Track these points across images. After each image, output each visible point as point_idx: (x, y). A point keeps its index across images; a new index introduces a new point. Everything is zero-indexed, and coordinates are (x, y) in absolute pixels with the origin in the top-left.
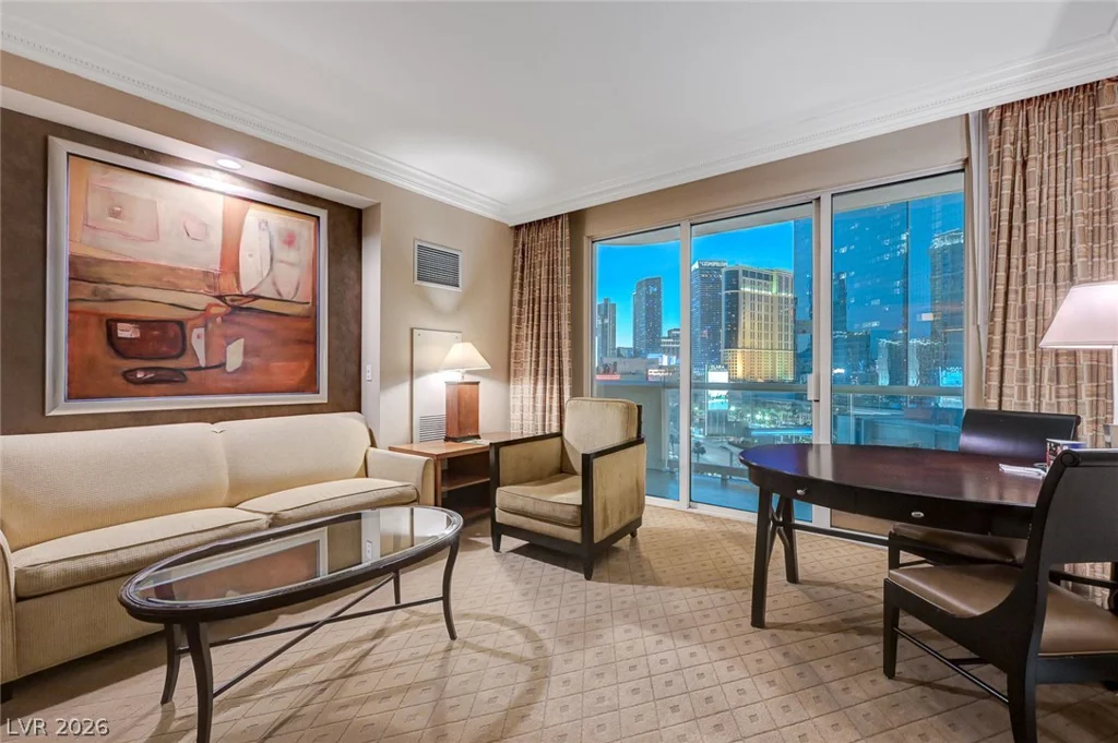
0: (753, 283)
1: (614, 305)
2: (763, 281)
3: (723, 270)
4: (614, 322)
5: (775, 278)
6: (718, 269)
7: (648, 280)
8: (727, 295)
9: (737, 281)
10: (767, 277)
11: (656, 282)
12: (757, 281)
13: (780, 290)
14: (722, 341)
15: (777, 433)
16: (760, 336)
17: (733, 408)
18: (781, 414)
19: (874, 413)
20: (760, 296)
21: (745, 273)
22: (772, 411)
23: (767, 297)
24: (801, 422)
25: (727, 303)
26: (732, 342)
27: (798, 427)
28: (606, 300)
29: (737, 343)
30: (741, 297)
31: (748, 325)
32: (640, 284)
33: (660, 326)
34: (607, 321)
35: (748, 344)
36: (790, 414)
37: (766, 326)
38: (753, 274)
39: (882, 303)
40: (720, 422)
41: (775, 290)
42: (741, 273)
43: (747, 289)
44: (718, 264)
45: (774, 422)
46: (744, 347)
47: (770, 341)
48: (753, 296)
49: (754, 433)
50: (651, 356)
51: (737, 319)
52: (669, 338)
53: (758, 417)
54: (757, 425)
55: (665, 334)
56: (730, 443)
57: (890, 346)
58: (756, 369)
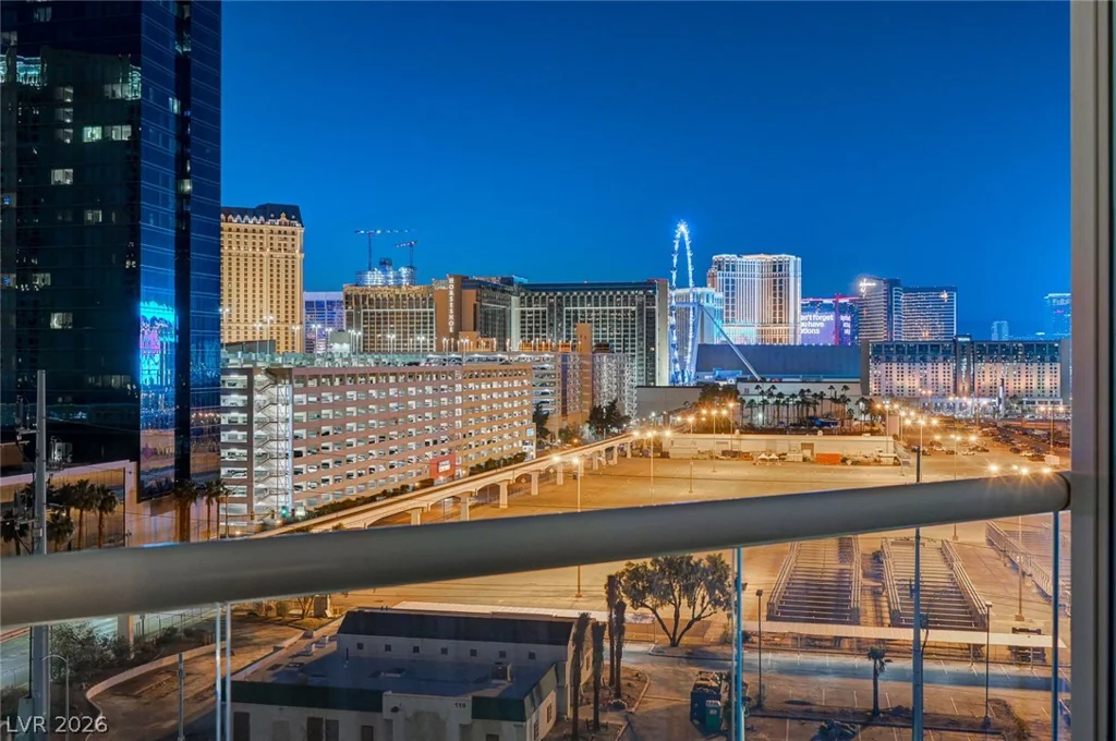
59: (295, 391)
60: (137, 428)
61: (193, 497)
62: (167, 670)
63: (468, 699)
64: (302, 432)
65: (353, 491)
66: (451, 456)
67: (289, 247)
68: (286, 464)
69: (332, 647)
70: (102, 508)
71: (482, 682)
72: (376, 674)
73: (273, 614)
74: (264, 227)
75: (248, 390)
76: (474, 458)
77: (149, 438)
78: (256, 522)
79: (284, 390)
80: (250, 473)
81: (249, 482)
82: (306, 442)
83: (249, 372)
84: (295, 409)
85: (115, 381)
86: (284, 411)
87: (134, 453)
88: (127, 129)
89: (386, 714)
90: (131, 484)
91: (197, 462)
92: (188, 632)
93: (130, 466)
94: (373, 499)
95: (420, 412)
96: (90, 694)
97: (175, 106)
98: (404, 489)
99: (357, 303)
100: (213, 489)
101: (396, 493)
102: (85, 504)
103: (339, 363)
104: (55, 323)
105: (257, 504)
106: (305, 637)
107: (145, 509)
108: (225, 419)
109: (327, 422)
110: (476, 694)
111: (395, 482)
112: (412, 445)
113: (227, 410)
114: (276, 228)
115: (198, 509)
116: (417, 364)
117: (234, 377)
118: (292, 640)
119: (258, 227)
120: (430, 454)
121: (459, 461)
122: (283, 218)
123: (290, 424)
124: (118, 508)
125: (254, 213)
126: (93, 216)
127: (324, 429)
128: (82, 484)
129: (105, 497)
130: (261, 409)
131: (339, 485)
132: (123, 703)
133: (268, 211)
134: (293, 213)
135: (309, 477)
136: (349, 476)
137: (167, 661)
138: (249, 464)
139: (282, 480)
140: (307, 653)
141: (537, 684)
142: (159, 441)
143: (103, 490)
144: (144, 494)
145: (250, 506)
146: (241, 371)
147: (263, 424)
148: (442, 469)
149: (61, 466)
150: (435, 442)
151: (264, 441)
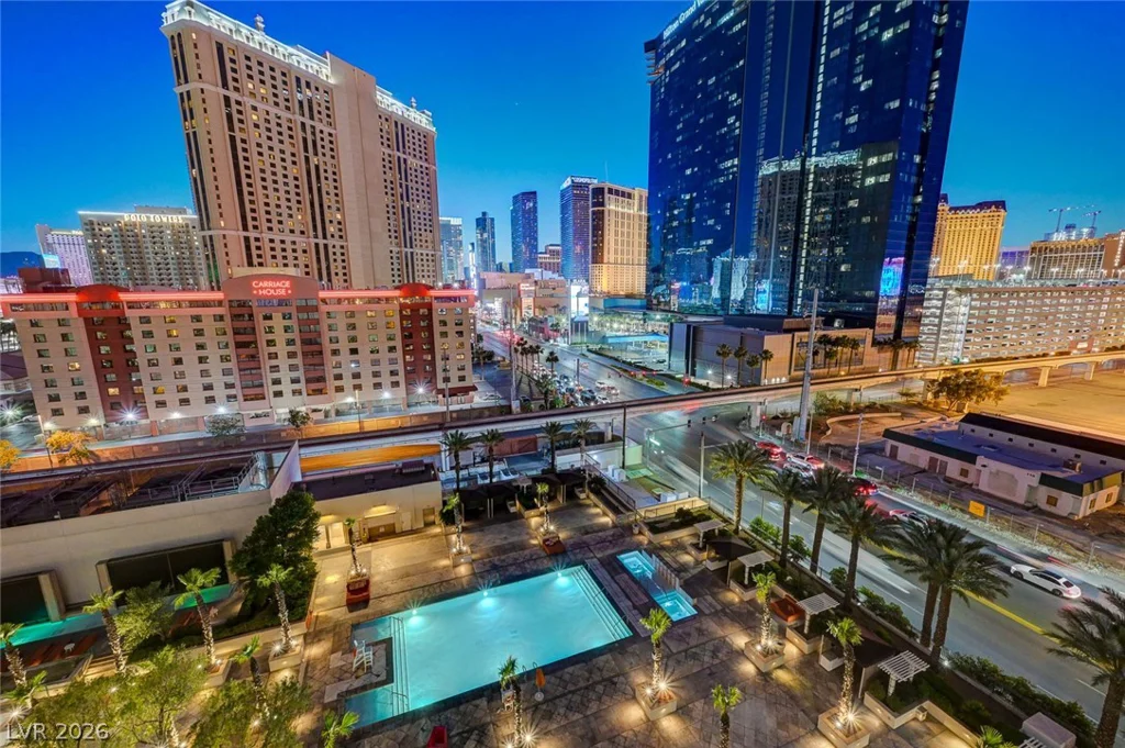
0: (617, 201)
1: (492, 220)
2: (626, 200)
3: (591, 187)
4: (493, 237)
5: (637, 197)
6: (587, 185)
7: (524, 194)
8: (593, 212)
9: (603, 198)
10: (629, 196)
11: (532, 195)
12: (620, 198)
13: (640, 209)
14: (590, 257)
15: (629, 340)
16: (622, 253)
17: (596, 319)
18: (635, 321)
19: (704, 319)
20: (623, 214)
21: (610, 191)
22: (627, 320)
23: (629, 215)
24: (650, 329)
25: (593, 220)
26: (597, 258)
27: (647, 333)
28: (484, 214)
29: (602, 258)
30: (606, 214)
31: (612, 243)
32: (515, 198)
33: (536, 240)
34: (485, 235)
35: (612, 260)
36: (642, 322)
37: (628, 242)
38: (617, 193)
39: (716, 223)
40: (582, 331)
41: (636, 209)
42: (606, 191)
43: (612, 207)
44: (588, 181)
45: (628, 330)
46: (608, 263)
47: (630, 257)
48: (616, 213)
49: (610, 341)
50: (528, 271)
51: (602, 235)
52: (546, 253)
53: (615, 326)
54: (614, 333)
55: (541, 248)
56: (589, 351)
57: (723, 263)
58: (619, 283)
59: (972, 300)
60: (875, 314)
61: (901, 347)
62: (867, 419)
63: (1039, 473)
64: (975, 321)
65: (1004, 353)
66: (1090, 340)
67: (995, 223)
68: (960, 336)
69: (956, 427)
70: (852, 348)
71: (1054, 467)
72: (979, 446)
73: (931, 406)
74: (979, 215)
75: (943, 299)
76: (1110, 342)
77: (880, 319)
78: (937, 362)
79: (965, 299)
80: (937, 339)
81: (937, 343)
82: (977, 326)
83: (945, 290)
84: (972, 308)
85: (868, 294)
86: (963, 310)
87: (871, 324)
88: (888, 176)
89: (978, 466)
90: (869, 340)
91: (906, 332)
92: (882, 406)
93: (870, 331)
94: (1016, 358)
95: (1068, 314)
96: (828, 422)
97: (917, 159)
98: (1044, 355)
99: (1040, 251)
100: (913, 344)
101: (1038, 356)
102: (845, 346)
103: (1012, 285)
104: (843, 268)
105: (939, 354)
106: (942, 419)
107: (875, 350)
108: (928, 312)
109: (993, 316)
110: (1045, 472)
111: (1040, 351)
112: (1058, 332)
113: (928, 308)
114: (987, 215)
115: (903, 353)
116: (1075, 285)
117: (936, 292)
118: (933, 419)
119: (974, 215)
120: (1071, 338)
121: (1097, 342)
122: (993, 208)
123: (966, 317)
124: (861, 349)
125: (974, 208)
126: (866, 220)
127: (990, 320)
128: (845, 337)
129: (855, 344)
130: (949, 308)
131: (996, 349)
132: (844, 429)
133: (982, 206)
134: (1001, 205)
135: (975, 343)
136: (1004, 345)
137: (868, 416)
138: (938, 334)
139: (957, 344)
140: (939, 427)
141: (1100, 479)
142: (886, 320)
143: (854, 340)
144: (875, 343)
145: (935, 355)
146: (940, 289)
147: (949, 315)
148: (1080, 346)
149: (839, 328)
150: (1077, 331)
151: (948, 324)
